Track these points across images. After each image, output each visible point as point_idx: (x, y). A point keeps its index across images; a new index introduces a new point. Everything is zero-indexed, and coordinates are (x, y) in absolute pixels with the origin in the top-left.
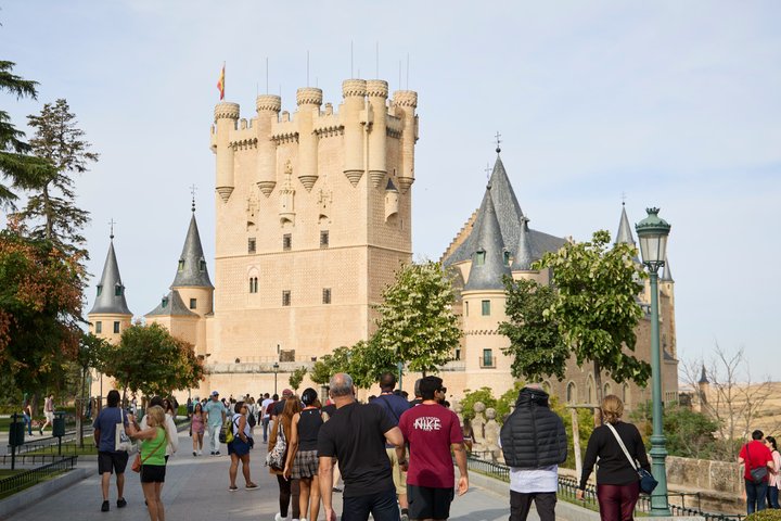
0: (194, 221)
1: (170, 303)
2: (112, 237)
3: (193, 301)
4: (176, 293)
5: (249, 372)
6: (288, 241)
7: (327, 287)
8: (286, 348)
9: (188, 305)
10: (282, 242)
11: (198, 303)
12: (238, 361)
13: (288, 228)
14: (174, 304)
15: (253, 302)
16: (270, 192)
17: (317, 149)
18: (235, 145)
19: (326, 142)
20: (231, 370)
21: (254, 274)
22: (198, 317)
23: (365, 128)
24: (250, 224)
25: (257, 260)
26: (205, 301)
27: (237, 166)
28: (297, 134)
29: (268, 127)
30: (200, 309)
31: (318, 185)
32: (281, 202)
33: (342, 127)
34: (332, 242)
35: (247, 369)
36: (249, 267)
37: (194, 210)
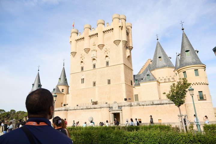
0: (64, 68)
1: (56, 90)
2: (39, 70)
3: (63, 90)
4: (57, 87)
5: (82, 109)
6: (94, 66)
7: (109, 79)
8: (94, 100)
9: (61, 91)
10: (92, 66)
11: (64, 90)
12: (77, 106)
13: (94, 62)
14: (57, 90)
15: (83, 86)
16: (88, 52)
17: (104, 37)
18: (77, 40)
19: (107, 34)
20: (75, 108)
21: (83, 77)
22: (64, 94)
23: (121, 28)
24: (82, 62)
25: (83, 73)
26: (66, 90)
27: (77, 46)
28: (97, 34)
29: (88, 33)
30: (65, 92)
31: (104, 47)
32: (92, 54)
33: (113, 29)
34: (110, 65)
35: (81, 108)
36: (81, 76)
37: (64, 65)
